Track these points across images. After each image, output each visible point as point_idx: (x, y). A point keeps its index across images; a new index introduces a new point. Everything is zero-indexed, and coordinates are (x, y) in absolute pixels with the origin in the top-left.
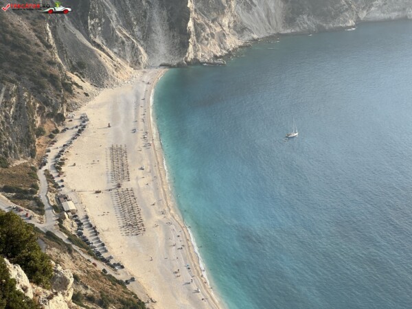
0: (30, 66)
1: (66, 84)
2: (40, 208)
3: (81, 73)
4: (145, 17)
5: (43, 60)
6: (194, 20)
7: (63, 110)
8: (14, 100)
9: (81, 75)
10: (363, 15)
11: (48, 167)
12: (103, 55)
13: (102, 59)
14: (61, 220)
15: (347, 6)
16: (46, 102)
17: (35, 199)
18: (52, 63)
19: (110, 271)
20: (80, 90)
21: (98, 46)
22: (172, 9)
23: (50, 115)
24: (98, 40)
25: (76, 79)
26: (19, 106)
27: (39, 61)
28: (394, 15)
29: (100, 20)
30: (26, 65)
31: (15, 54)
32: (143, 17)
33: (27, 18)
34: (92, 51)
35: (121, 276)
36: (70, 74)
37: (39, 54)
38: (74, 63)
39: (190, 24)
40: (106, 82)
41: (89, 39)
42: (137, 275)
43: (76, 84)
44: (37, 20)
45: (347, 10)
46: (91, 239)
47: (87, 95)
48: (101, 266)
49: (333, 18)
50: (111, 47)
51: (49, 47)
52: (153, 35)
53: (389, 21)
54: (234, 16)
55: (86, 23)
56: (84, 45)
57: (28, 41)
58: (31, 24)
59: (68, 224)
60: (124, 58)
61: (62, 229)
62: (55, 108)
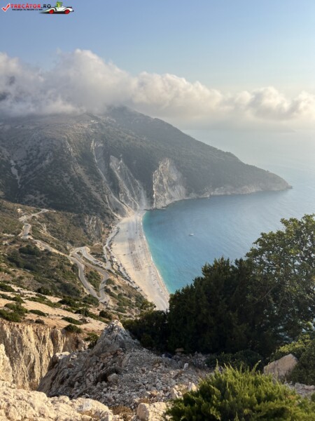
0: (100, 210)
1: (112, 216)
2: (104, 261)
3: (117, 212)
4: (139, 193)
5: (104, 208)
6: (155, 194)
7: (111, 225)
8: (95, 222)
10: (212, 193)
11: (106, 245)
13: (124, 207)
14: (112, 265)
16: (106, 223)
17: (103, 258)
18: (108, 209)
19: (130, 285)
20: (117, 218)
21: (123, 203)
22: (148, 190)
23: (107, 227)
24: (123, 201)
25: (115, 214)
26: (97, 224)
29: (123, 194)
34: (121, 205)
35: (134, 286)
37: (103, 206)
38: (115, 209)
39: (154, 196)
41: (120, 201)
42: (140, 286)
43: (115, 216)
44: (103, 194)
45: (207, 191)
46: (123, 272)
47: (119, 220)
48: (127, 282)
50: (127, 203)
51: (106, 203)
52: (141, 199)
55: (119, 195)
56: (118, 203)
57: (99, 201)
58: (101, 195)
59: (114, 267)
60: (131, 207)
61: (113, 268)
62: (109, 225)
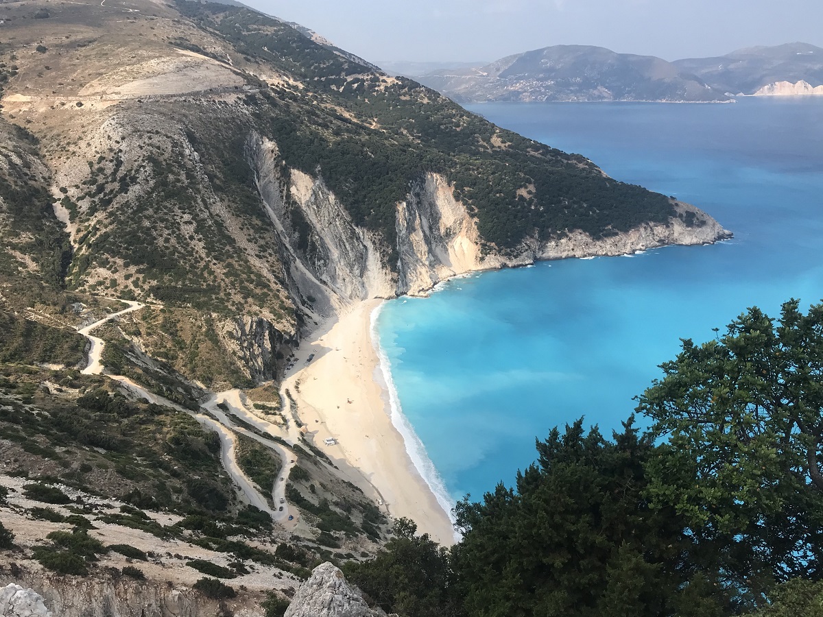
0: (271, 301)
1: (300, 315)
2: (283, 422)
3: (310, 306)
4: (362, 258)
5: (281, 296)
6: (402, 259)
9: (311, 307)
12: (329, 290)
13: (327, 293)
14: (302, 434)
15: (526, 247)
16: (284, 331)
17: (280, 416)
20: (310, 320)
21: (325, 283)
22: (384, 251)
24: (324, 277)
25: (307, 311)
27: (278, 297)
28: (564, 255)
29: (325, 261)
30: (267, 300)
31: (258, 291)
32: (362, 259)
33: (268, 261)
34: (319, 287)
36: (302, 307)
37: (278, 291)
38: (304, 298)
39: (399, 263)
40: (331, 313)
41: (317, 278)
43: (307, 315)
44: (276, 263)
45: (527, 250)
47: (316, 324)
49: (516, 257)
50: (333, 282)
52: (369, 273)
53: (560, 259)
54: (434, 256)
55: (314, 263)
56: (313, 282)
57: (269, 281)
58: (272, 266)
61: (304, 441)
62: (291, 336)
